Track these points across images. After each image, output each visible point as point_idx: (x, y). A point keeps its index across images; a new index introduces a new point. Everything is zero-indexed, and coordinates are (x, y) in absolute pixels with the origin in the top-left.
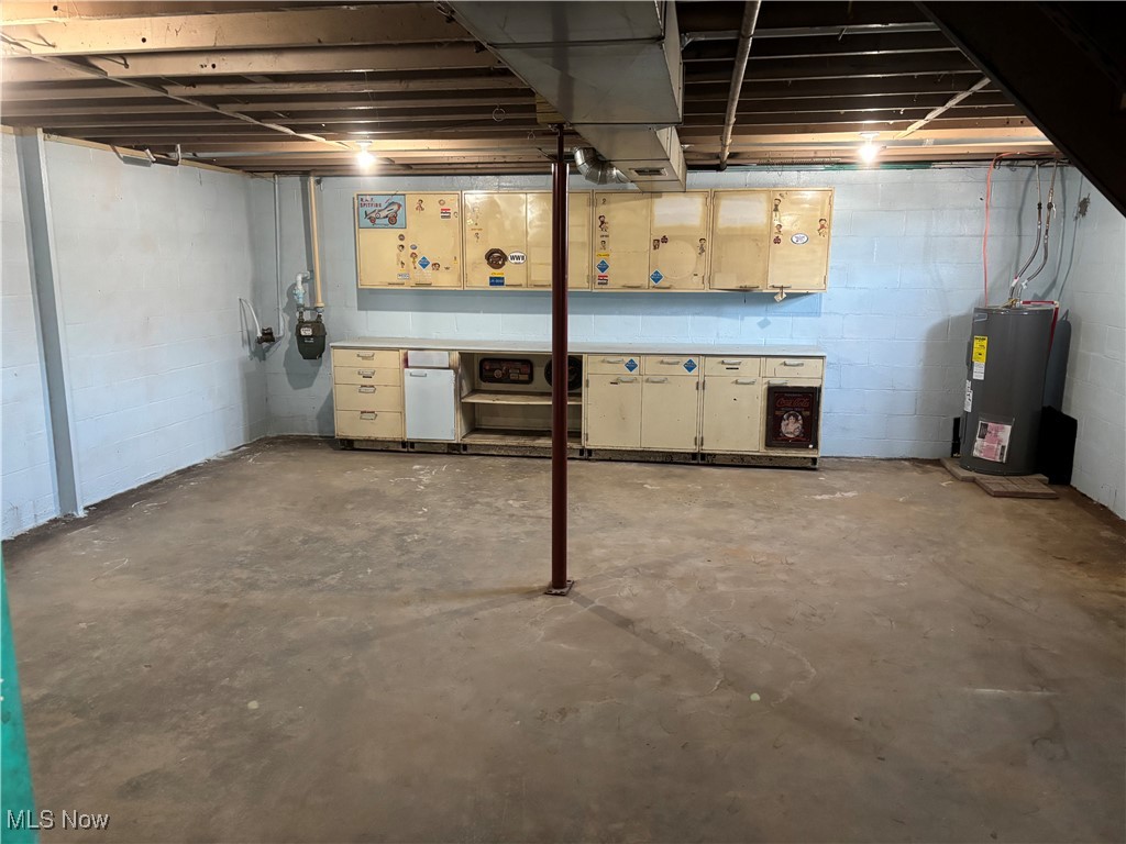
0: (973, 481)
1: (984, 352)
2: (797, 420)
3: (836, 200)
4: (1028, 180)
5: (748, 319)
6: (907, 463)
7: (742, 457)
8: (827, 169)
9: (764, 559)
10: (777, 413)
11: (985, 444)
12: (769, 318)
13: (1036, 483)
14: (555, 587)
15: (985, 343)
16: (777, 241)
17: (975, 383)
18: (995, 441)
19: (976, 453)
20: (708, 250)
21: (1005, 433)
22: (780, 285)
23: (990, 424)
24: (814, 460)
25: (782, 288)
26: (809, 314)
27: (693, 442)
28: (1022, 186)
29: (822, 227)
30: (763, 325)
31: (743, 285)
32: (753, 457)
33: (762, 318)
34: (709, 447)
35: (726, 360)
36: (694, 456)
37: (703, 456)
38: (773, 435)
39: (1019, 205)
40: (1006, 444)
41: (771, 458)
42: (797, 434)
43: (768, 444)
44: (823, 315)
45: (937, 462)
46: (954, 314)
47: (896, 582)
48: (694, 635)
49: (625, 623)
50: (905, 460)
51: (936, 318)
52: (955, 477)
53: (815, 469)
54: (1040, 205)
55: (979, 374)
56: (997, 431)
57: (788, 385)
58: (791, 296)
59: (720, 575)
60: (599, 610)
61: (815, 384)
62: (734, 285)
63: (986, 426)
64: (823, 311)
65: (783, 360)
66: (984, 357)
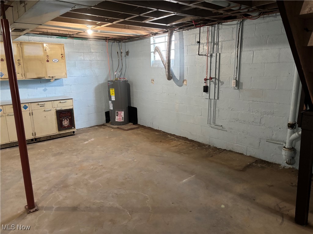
0: (118, 128)
1: (114, 92)
2: (67, 120)
3: (65, 48)
4: (112, 46)
5: (38, 89)
6: (96, 127)
7: (50, 136)
8: (57, 38)
9: (92, 167)
10: (61, 119)
11: (118, 117)
12: (46, 88)
13: (131, 126)
14: (31, 209)
15: (114, 90)
16: (48, 61)
17: (113, 102)
18: (120, 116)
19: (116, 120)
20: (22, 64)
21: (122, 114)
22: (52, 76)
23: (119, 112)
24: (74, 132)
25: (53, 77)
26: (60, 86)
27: (32, 135)
28: (111, 47)
29: (62, 57)
30: (45, 90)
31: (39, 76)
32: (54, 135)
33: (44, 88)
34: (38, 135)
35: (40, 103)
36: (32, 140)
37: (36, 139)
38: (60, 126)
39: (111, 52)
40: (123, 116)
41: (60, 134)
42: (68, 125)
43: (59, 130)
44: (64, 86)
45: (103, 125)
46: (101, 83)
47: (133, 160)
48: (103, 201)
49: (75, 209)
50: (95, 126)
51: (96, 84)
52: (113, 128)
53: (74, 135)
54: (118, 52)
55: (113, 98)
56: (121, 113)
57: (63, 109)
58: (55, 79)
59: (86, 177)
60: (58, 209)
61: (71, 108)
62: (35, 77)
63: (118, 112)
64: (64, 84)
65: (59, 101)
66: (114, 94)
